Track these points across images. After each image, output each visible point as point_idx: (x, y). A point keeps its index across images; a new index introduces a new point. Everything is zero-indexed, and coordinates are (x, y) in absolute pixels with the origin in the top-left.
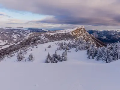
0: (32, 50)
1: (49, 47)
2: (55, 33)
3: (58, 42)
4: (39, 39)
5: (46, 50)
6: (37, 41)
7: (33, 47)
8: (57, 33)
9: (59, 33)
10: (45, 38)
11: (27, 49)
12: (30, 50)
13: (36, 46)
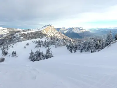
0: (12, 47)
1: (28, 44)
2: (28, 32)
3: (35, 40)
4: (15, 37)
5: (25, 47)
6: (13, 39)
7: (13, 45)
8: (30, 32)
9: (31, 32)
10: (19, 37)
11: (8, 46)
12: (11, 46)
13: (16, 44)
